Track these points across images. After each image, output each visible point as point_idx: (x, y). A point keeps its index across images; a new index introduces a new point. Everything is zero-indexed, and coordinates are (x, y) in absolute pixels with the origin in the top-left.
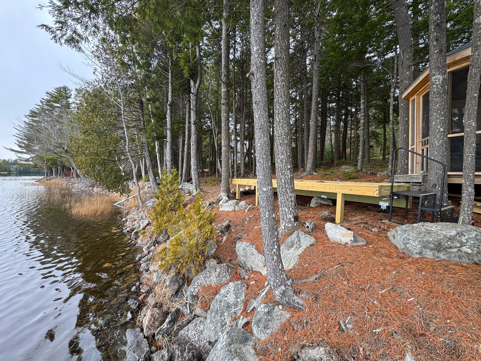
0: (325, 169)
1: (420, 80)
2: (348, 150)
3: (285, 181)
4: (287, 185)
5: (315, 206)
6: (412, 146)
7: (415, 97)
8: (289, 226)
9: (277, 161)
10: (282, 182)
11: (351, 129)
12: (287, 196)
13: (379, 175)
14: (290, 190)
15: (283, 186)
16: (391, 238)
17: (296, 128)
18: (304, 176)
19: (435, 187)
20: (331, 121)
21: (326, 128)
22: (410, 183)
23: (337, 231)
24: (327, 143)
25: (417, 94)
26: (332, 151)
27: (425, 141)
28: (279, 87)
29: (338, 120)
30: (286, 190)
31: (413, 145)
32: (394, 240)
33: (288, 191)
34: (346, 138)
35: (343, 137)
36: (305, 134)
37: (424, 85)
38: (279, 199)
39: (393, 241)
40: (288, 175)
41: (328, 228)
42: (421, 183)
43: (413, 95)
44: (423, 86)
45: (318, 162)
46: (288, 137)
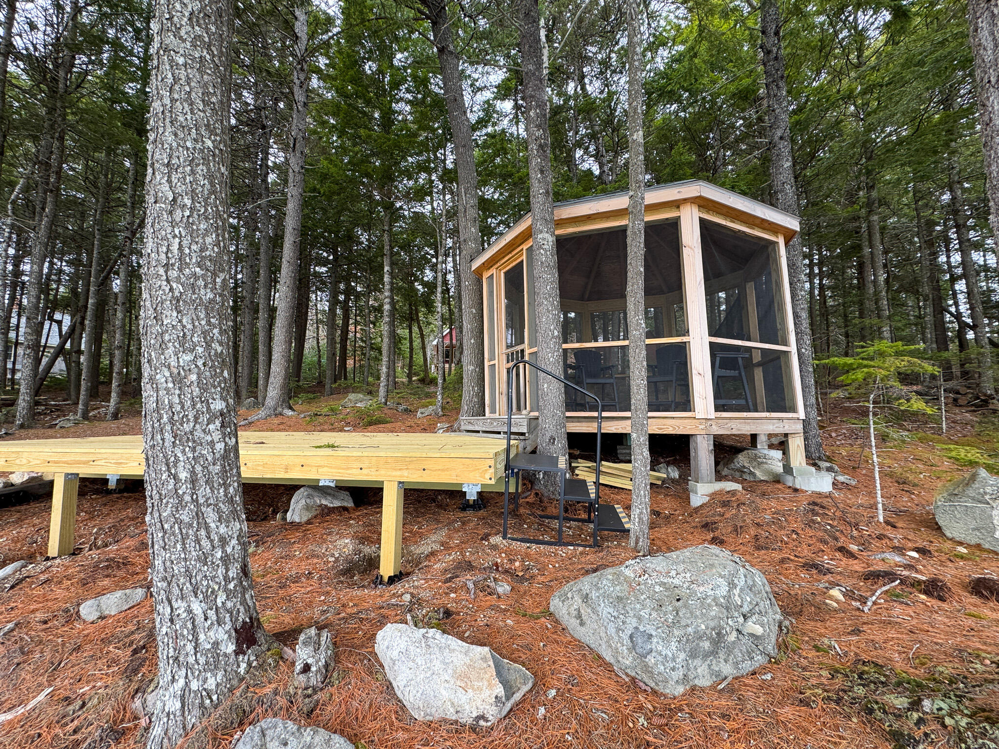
0: (310, 401)
1: (507, 241)
2: (350, 363)
3: (193, 472)
4: (204, 491)
5: (305, 519)
6: (490, 361)
7: (493, 271)
8: (211, 684)
9: (152, 379)
10: (175, 477)
11: (356, 323)
12: (205, 543)
13: (422, 413)
14: (219, 511)
15: (180, 498)
16: (571, 623)
17: (235, 302)
18: (258, 420)
19: (553, 443)
20: (320, 302)
21: (307, 312)
22: (499, 433)
23: (437, 665)
24: (309, 344)
25: (496, 266)
26: (319, 361)
27: (512, 354)
28: (181, 61)
29: (334, 302)
30: (199, 515)
31: (492, 358)
32: (583, 629)
33: (211, 517)
34: (347, 339)
35: (341, 335)
36: (262, 315)
37: (510, 252)
38: (158, 562)
39: (585, 634)
40: (212, 444)
41: (395, 654)
42: (523, 434)
43: (489, 269)
44: (508, 254)
45: (292, 385)
46: (215, 275)
